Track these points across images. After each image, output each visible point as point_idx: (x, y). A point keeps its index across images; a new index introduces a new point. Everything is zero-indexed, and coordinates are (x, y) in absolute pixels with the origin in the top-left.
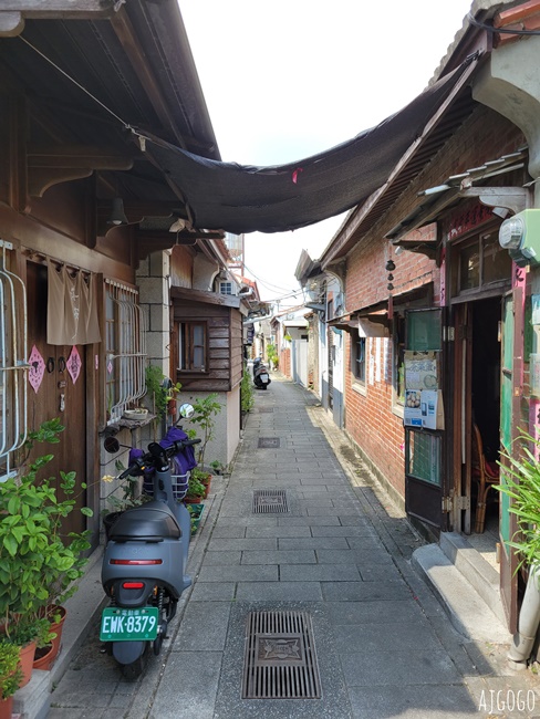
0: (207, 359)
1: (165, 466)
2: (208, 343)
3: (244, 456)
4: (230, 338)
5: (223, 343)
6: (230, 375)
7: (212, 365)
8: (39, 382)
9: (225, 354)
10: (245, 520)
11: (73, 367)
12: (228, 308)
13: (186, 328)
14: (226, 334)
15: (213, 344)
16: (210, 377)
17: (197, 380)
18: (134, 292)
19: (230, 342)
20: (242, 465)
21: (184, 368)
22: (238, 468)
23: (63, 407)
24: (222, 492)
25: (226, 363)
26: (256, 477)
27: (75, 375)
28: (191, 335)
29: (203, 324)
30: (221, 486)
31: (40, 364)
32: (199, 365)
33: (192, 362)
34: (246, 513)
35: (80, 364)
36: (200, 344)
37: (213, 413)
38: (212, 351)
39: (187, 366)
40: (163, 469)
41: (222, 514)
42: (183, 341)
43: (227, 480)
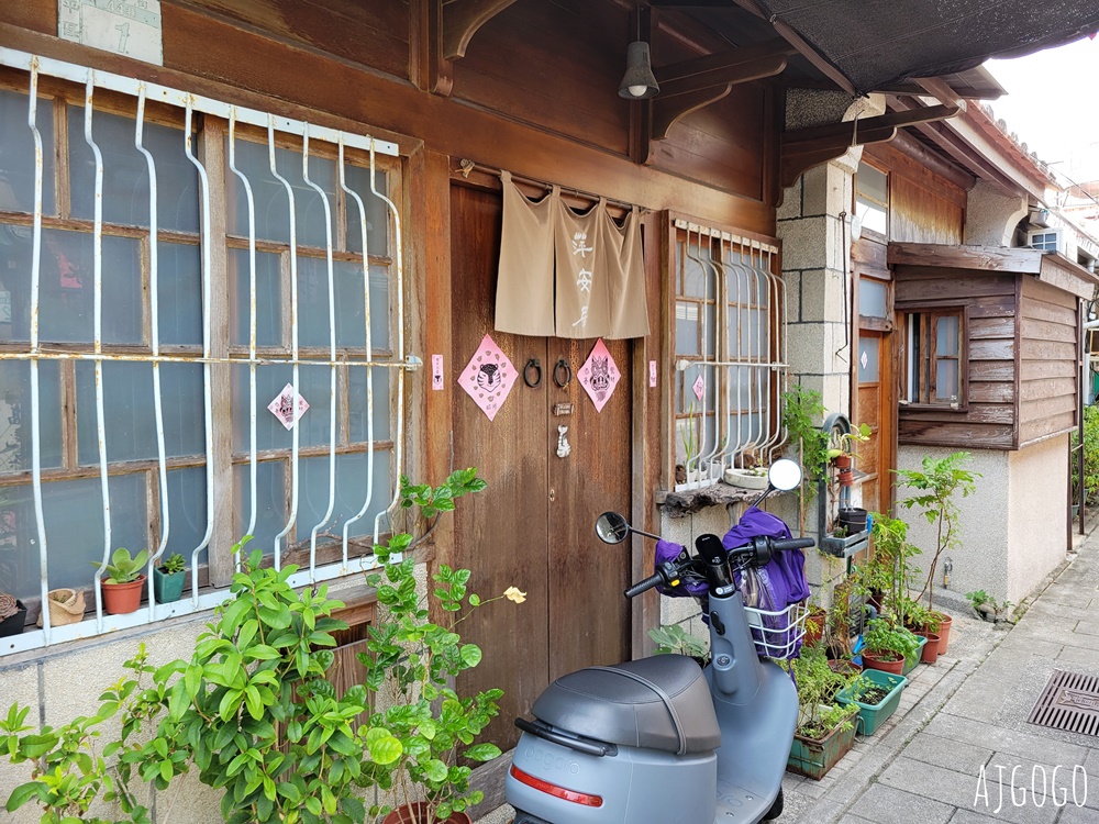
0: (966, 382)
1: (723, 585)
2: (966, 350)
3: (1064, 591)
4: (1016, 339)
5: (1002, 350)
6: (1015, 416)
7: (975, 394)
8: (499, 401)
9: (1005, 372)
10: (1000, 732)
11: (598, 381)
12: (1014, 278)
13: (923, 323)
14: (1007, 329)
15: (977, 351)
16: (969, 418)
17: (941, 424)
18: (765, 247)
19: (1016, 348)
20: (1051, 608)
21: (917, 400)
22: (1039, 612)
23: (564, 449)
24: (976, 657)
25: (1005, 392)
26: (1074, 641)
27: (602, 396)
28: (932, 337)
29: (956, 311)
30: (982, 645)
31: (500, 370)
32: (947, 393)
33: (932, 388)
34: (1009, 719)
35: (616, 376)
36: (950, 353)
37: (958, 491)
38: (976, 367)
39: (923, 396)
40: (719, 591)
41: (953, 706)
42: (917, 348)
43: (999, 634)
